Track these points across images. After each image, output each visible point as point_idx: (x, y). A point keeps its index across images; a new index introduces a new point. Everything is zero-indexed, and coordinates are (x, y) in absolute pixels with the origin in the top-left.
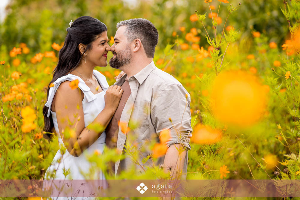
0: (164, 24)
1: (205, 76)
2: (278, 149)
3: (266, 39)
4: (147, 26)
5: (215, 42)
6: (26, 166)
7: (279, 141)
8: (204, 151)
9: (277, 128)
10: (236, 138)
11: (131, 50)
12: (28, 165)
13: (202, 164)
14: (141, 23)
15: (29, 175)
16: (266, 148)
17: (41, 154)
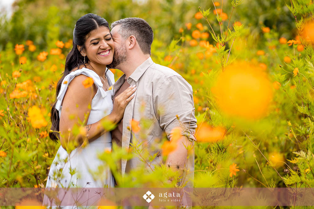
0: (173, 21)
1: (211, 73)
2: (288, 147)
3: (276, 35)
4: (141, 23)
5: (221, 38)
6: (32, 165)
7: (289, 138)
8: (212, 149)
9: (287, 125)
10: (245, 136)
11: (126, 47)
12: (34, 163)
13: (209, 162)
14: (134, 21)
15: (35, 174)
16: (277, 145)
17: (46, 153)
